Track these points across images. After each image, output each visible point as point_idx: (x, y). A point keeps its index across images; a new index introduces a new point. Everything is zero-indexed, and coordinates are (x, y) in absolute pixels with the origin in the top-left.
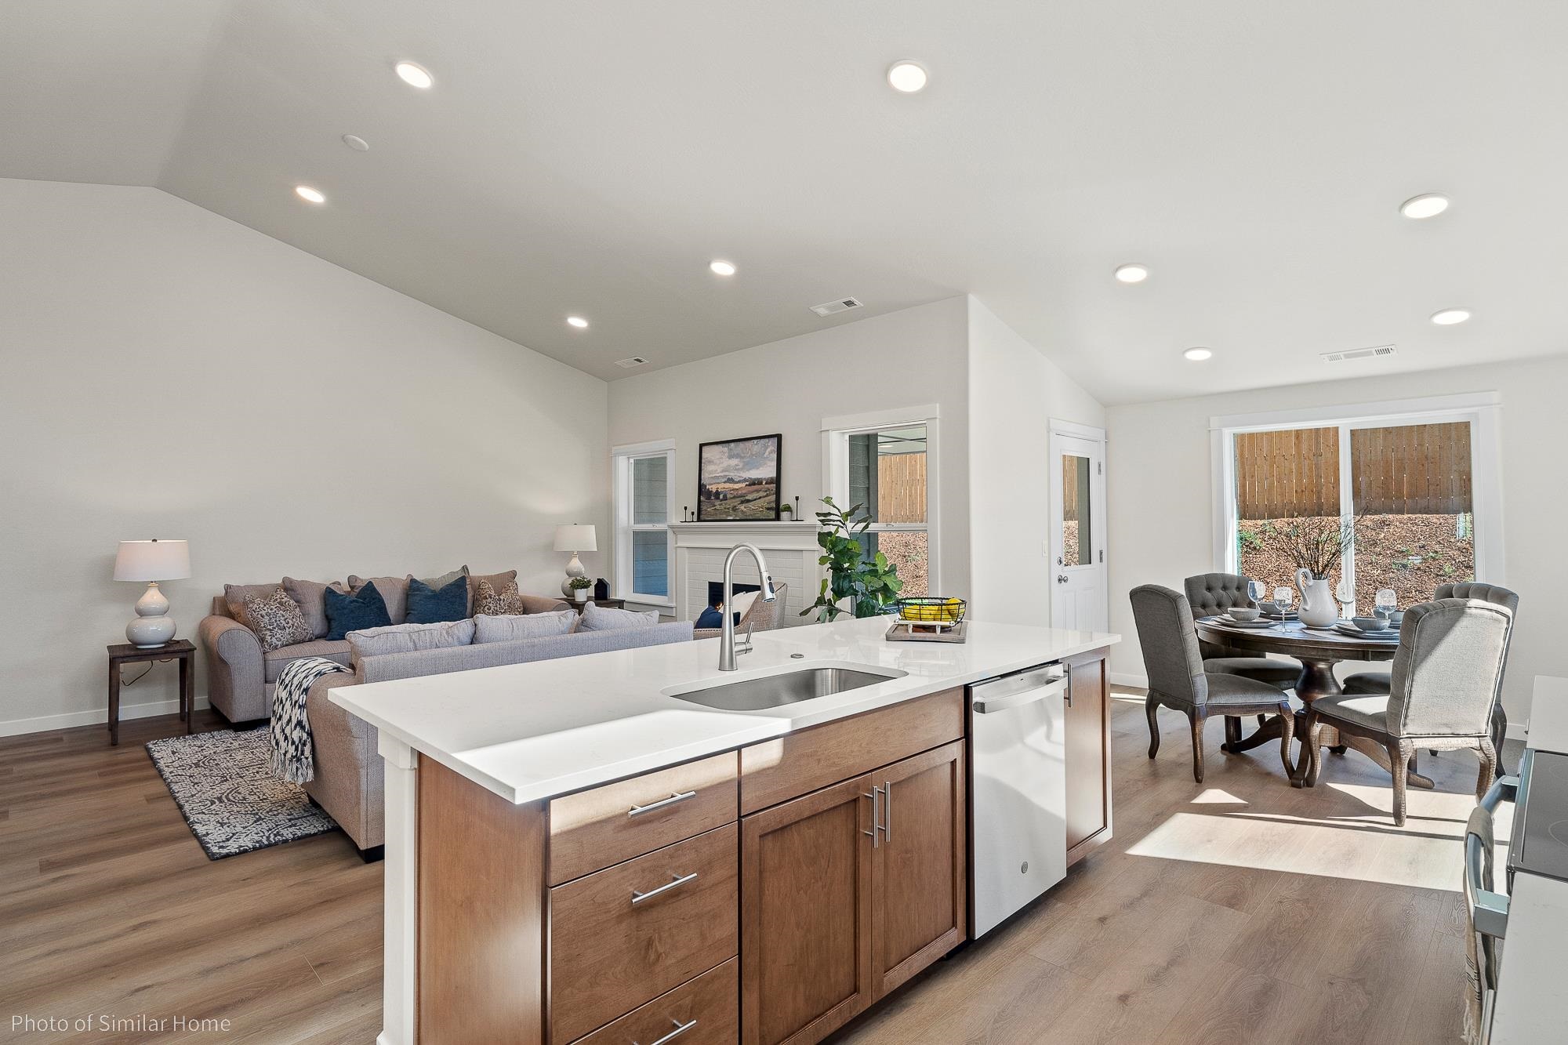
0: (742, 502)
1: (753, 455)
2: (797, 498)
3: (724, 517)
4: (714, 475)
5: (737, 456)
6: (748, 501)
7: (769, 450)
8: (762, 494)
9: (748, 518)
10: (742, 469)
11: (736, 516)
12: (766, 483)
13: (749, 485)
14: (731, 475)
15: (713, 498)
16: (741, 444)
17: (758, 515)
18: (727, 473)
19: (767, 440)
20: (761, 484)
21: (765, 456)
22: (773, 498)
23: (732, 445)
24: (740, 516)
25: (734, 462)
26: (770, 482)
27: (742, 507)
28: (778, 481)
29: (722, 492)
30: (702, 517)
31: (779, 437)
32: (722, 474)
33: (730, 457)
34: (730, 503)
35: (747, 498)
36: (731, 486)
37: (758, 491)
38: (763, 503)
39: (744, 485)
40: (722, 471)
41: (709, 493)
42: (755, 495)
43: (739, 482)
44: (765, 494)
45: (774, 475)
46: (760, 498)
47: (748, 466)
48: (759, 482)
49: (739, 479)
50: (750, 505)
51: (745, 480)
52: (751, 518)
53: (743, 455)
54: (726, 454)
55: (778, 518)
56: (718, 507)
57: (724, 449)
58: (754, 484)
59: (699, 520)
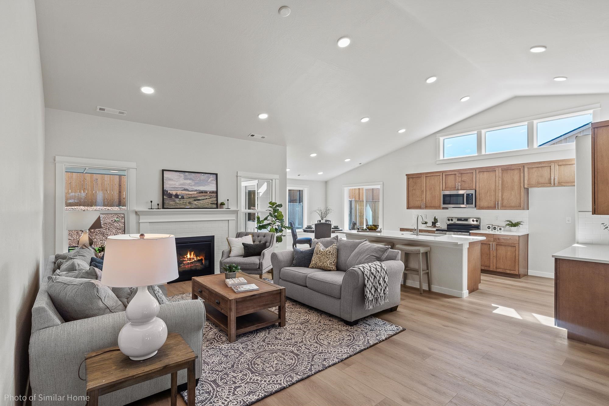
0: (195, 200)
1: (201, 180)
2: (228, 200)
3: (183, 206)
4: (174, 186)
5: (190, 179)
6: (199, 200)
7: (211, 179)
8: (206, 197)
9: (200, 207)
10: (194, 185)
11: (191, 206)
12: (210, 193)
13: (199, 193)
14: (186, 187)
15: (173, 197)
16: (193, 174)
17: (205, 207)
18: (183, 186)
19: (209, 175)
20: (207, 193)
21: (209, 181)
22: (215, 199)
23: (187, 174)
24: (195, 206)
25: (189, 182)
26: (213, 192)
27: (196, 202)
28: (217, 192)
29: (180, 195)
30: (165, 206)
31: (216, 175)
32: (180, 186)
33: (185, 179)
34: (186, 201)
35: (198, 198)
36: (187, 192)
37: (205, 196)
38: (210, 201)
39: (195, 193)
40: (179, 185)
41: (170, 196)
42: (203, 198)
43: (192, 191)
44: (209, 197)
45: (215, 190)
46: (207, 199)
47: (196, 184)
48: (206, 192)
49: (192, 190)
50: (201, 202)
51: (196, 191)
52: (201, 207)
53: (194, 179)
54: (183, 177)
55: (217, 208)
56: (178, 202)
57: (182, 175)
58: (202, 193)
59: (163, 208)
